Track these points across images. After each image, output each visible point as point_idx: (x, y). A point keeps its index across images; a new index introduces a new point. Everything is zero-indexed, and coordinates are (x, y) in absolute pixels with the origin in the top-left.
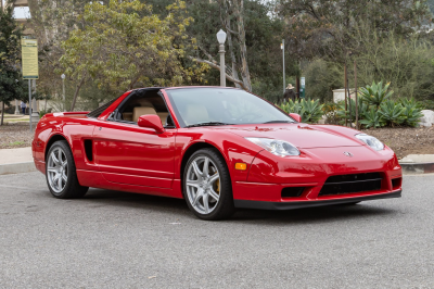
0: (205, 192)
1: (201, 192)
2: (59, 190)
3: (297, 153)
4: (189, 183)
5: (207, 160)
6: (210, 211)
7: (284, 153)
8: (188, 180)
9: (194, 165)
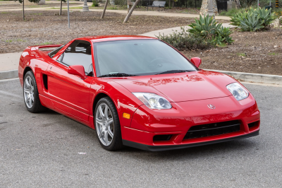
1: (104, 129)
2: (30, 106)
3: (169, 107)
5: (106, 107)
6: (109, 144)
7: (159, 106)
8: (97, 119)
9: (100, 108)
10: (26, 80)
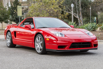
0: (39, 46)
1: (38, 46)
3: (64, 36)
4: (36, 44)
5: (40, 38)
6: (40, 52)
7: (60, 36)
8: (36, 43)
9: (37, 39)
10: (8, 35)
